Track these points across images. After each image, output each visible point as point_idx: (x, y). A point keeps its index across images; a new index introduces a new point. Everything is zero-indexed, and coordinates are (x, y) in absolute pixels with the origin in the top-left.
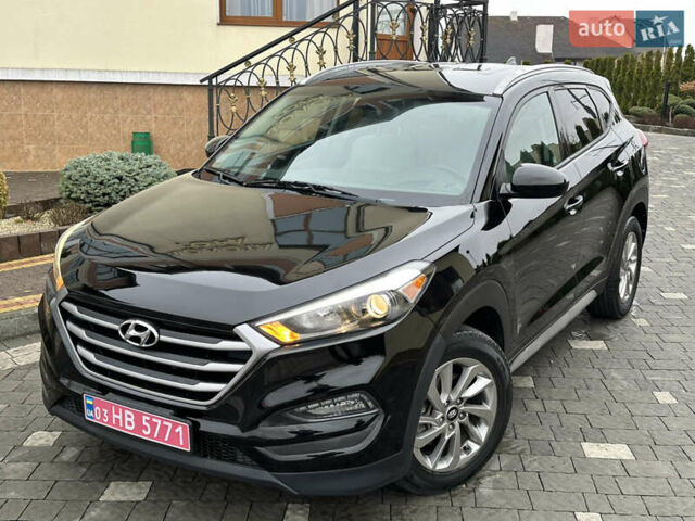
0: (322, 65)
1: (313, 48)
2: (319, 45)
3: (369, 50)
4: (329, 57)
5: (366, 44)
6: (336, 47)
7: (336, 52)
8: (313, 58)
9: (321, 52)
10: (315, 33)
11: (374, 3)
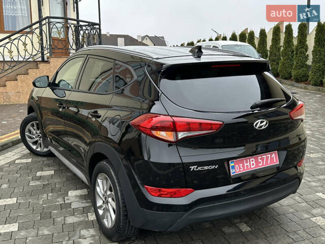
0: (26, 51)
1: (21, 43)
2: (24, 41)
3: (48, 43)
4: (29, 47)
5: (47, 41)
6: (32, 42)
7: (32, 44)
8: (21, 47)
9: (25, 44)
10: (22, 36)
11: (49, 23)
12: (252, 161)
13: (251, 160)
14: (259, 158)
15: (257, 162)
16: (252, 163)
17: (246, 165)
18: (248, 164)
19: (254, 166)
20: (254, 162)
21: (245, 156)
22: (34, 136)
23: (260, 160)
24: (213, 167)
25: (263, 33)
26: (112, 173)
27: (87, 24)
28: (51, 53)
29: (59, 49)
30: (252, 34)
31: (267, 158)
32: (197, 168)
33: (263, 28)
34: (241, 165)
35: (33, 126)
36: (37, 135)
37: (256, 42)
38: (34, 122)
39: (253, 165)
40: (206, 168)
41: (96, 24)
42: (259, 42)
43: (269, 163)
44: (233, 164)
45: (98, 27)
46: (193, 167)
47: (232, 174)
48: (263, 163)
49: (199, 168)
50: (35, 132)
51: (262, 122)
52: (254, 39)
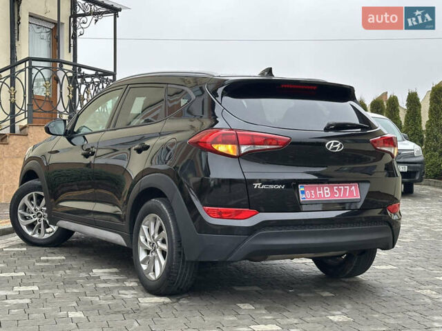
3: (27, 103)
5: (25, 97)
11: (31, 68)
12: (327, 190)
13: (325, 188)
14: (335, 188)
15: (333, 193)
17: (318, 192)
18: (322, 192)
19: (329, 196)
21: (318, 183)
22: (31, 215)
24: (279, 187)
25: (413, 99)
26: (164, 207)
27: (93, 72)
28: (30, 119)
29: (45, 112)
30: (393, 102)
31: (345, 189)
32: (261, 186)
33: (414, 91)
34: (313, 192)
35: (31, 199)
36: (35, 213)
37: (402, 116)
38: (33, 193)
39: (327, 194)
40: (271, 187)
41: (108, 73)
42: (406, 116)
43: (347, 195)
44: (302, 189)
45: (111, 78)
46: (256, 185)
47: (301, 200)
48: (340, 194)
49: (264, 187)
50: (33, 209)
51: (335, 144)
52: (399, 111)
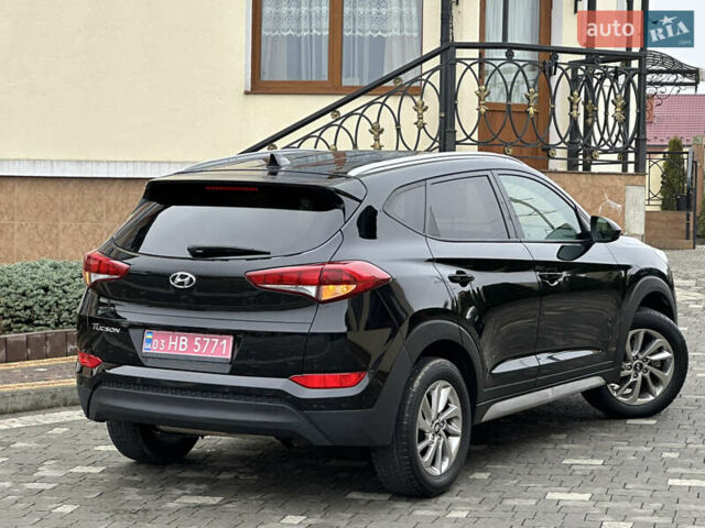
0: (378, 148)
2: (374, 121)
6: (398, 124)
9: (377, 130)
10: (369, 104)
12: (184, 341)
13: (182, 338)
14: (197, 339)
15: (191, 346)
16: (181, 343)
17: (170, 343)
18: (176, 343)
20: (185, 343)
23: (196, 343)
24: (114, 330)
32: (99, 326)
34: (163, 341)
39: (183, 346)
43: (213, 351)
44: (149, 336)
46: (95, 325)
48: (202, 349)
49: (101, 329)
